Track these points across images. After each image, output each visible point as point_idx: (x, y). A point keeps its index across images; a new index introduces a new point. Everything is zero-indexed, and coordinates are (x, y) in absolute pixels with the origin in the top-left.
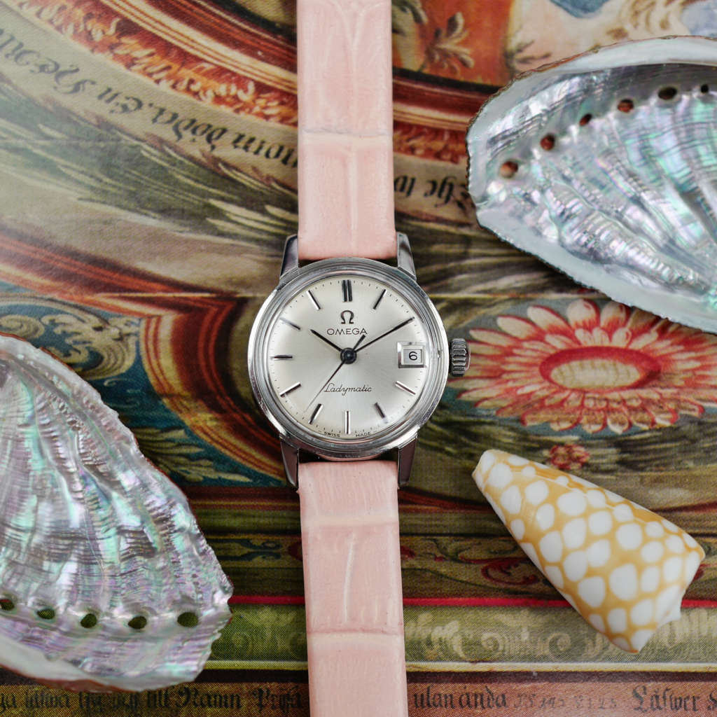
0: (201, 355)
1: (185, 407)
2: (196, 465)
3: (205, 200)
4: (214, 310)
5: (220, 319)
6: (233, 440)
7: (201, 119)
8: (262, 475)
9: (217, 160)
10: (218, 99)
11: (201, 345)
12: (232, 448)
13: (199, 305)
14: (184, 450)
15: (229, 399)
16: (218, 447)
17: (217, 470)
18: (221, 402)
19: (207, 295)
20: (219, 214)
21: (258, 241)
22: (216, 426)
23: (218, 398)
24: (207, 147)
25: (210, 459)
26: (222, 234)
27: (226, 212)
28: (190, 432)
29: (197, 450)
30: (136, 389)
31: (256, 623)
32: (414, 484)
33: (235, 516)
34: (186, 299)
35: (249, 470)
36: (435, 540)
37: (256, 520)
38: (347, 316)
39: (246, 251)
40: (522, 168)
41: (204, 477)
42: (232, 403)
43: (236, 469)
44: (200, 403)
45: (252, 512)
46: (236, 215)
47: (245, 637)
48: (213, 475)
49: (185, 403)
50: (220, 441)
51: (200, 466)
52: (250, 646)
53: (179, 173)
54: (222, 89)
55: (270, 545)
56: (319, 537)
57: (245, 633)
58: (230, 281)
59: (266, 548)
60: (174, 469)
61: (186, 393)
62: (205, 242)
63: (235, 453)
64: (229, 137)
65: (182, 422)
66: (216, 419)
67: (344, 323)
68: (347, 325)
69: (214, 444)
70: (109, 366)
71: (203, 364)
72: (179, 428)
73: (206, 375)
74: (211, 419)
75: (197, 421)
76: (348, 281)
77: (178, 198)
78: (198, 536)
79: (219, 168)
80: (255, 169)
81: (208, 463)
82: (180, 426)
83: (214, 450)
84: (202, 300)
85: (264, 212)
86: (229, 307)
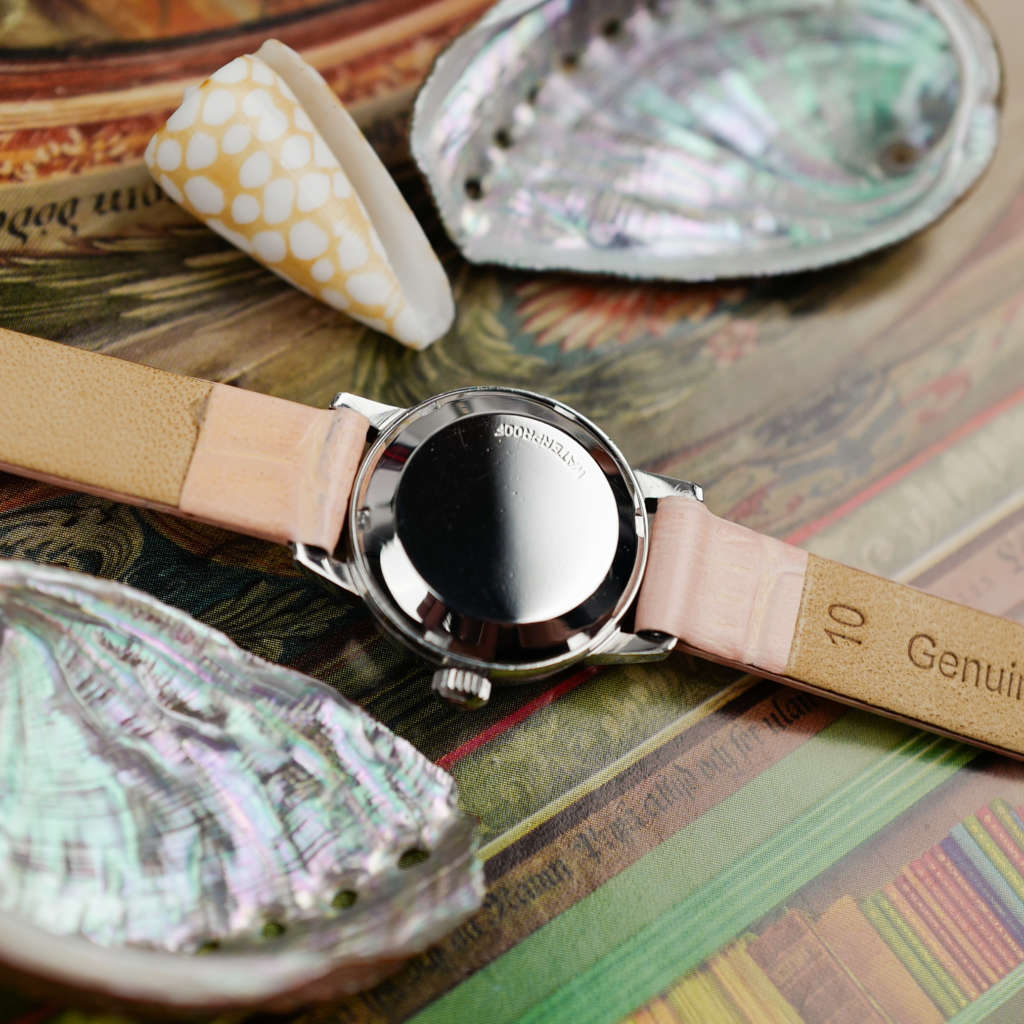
1: (246, 552)
2: (309, 614)
3: (104, 295)
7: (38, 203)
9: (88, 241)
10: (44, 169)
14: (281, 605)
17: (339, 604)
20: (133, 301)
21: (203, 307)
24: (67, 232)
25: (321, 596)
26: (153, 323)
27: (140, 294)
28: (273, 579)
29: (298, 594)
30: (169, 566)
31: (519, 757)
39: (195, 326)
41: (329, 622)
46: (156, 292)
47: (516, 783)
48: (339, 612)
49: (243, 547)
51: (315, 611)
52: (529, 789)
53: (51, 281)
54: (41, 155)
57: (514, 779)
60: (286, 634)
62: (139, 343)
64: (86, 207)
65: (256, 572)
70: (115, 560)
72: (257, 582)
75: (273, 561)
77: (69, 311)
79: (97, 249)
80: (142, 226)
81: (321, 602)
82: (256, 578)
85: (188, 270)
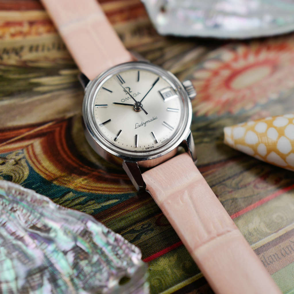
0: (62, 152)
1: (67, 181)
2: (87, 206)
3: (28, 82)
4: (58, 129)
5: (63, 132)
6: (99, 185)
7: (8, 47)
8: (122, 195)
9: (25, 62)
10: (13, 35)
11: (59, 148)
12: (101, 189)
13: (49, 130)
14: (77, 202)
15: (86, 167)
16: (93, 192)
17: (99, 203)
18: (84, 170)
19: (50, 124)
20: (38, 85)
22: (88, 183)
23: (81, 169)
24: (17, 58)
25: (93, 200)
28: (75, 192)
29: (84, 198)
30: (37, 184)
31: (160, 268)
33: (120, 221)
34: (41, 130)
35: (115, 195)
36: (223, 184)
37: (132, 218)
38: (127, 90)
41: (94, 210)
42: (89, 168)
43: (108, 198)
44: (73, 175)
45: (127, 215)
47: (158, 279)
48: (99, 206)
49: (66, 179)
50: (93, 188)
51: (90, 205)
52: (163, 282)
53: (9, 75)
54: (12, 30)
55: (145, 226)
57: (157, 277)
58: (59, 113)
59: (144, 228)
61: (63, 174)
62: (38, 100)
63: (104, 191)
64: (26, 50)
65: (69, 189)
66: (86, 179)
69: (91, 191)
70: (17, 179)
71: (65, 156)
72: (69, 192)
73: (70, 161)
74: (83, 180)
75: (76, 185)
81: (92, 202)
82: (69, 191)
83: (92, 194)
84: (50, 127)
85: (60, 75)
86: (64, 125)
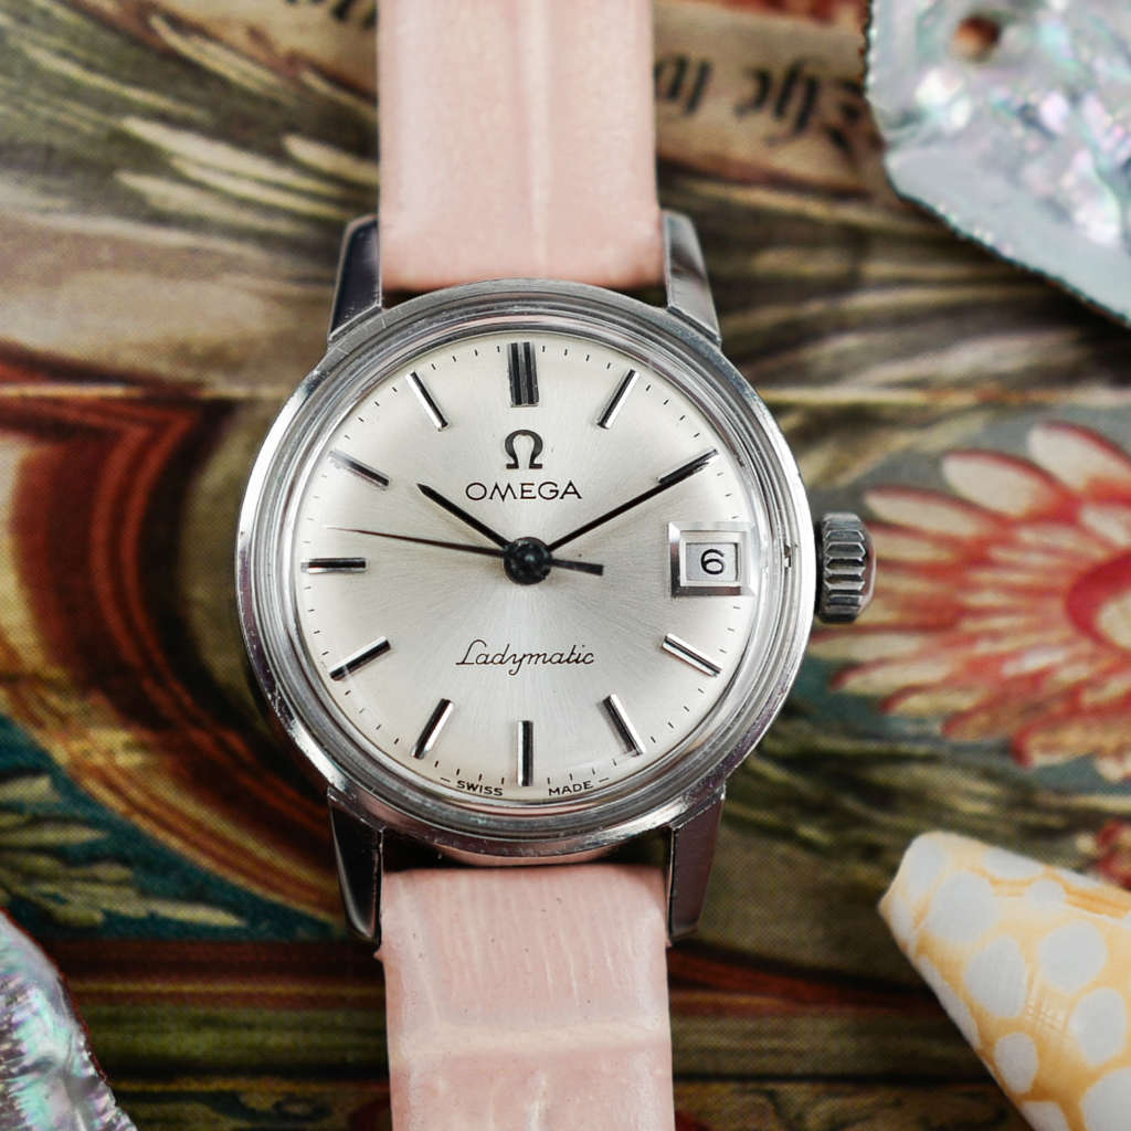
0: (99, 560)
1: (54, 712)
2: (85, 879)
3: (112, 121)
4: (136, 434)
5: (155, 461)
6: (191, 807)
8: (275, 907)
11: (99, 533)
12: (187, 829)
13: (93, 419)
14: (50, 836)
15: (178, 688)
16: (146, 826)
17: (145, 893)
18: (159, 697)
19: (116, 391)
20: (151, 160)
21: (264, 239)
22: (145, 768)
23: (148, 685)
25: (125, 861)
26: (161, 219)
27: (171, 155)
28: (66, 783)
29: (87, 835)
32: (709, 932)
33: (198, 1024)
34: (58, 402)
35: (235, 890)
36: (771, 1095)
37: (257, 1037)
38: (523, 447)
39: (231, 265)
40: (1012, 36)
41: (108, 914)
42: (187, 700)
43: (199, 890)
44: (97, 699)
45: (244, 1014)
46: (203, 166)
48: (133, 907)
49: (54, 700)
50: (154, 808)
51: (96, 880)
53: (37, 44)
55: (297, 1109)
56: (442, 1085)
58: (182, 352)
59: (286, 1117)
60: (22, 890)
61: (55, 673)
62: (116, 243)
63: (195, 845)
65: (45, 755)
66: (141, 746)
67: (515, 466)
68: (524, 474)
69: (137, 819)
71: (104, 588)
72: (37, 771)
73: (114, 621)
74: (128, 747)
75: (87, 753)
76: (527, 346)
77: (32, 116)
78: (93, 1081)
79: (152, 31)
80: (256, 34)
81: (117, 872)
82: (39, 764)
83: (135, 835)
84: (102, 406)
85: (280, 156)
86: (180, 425)
